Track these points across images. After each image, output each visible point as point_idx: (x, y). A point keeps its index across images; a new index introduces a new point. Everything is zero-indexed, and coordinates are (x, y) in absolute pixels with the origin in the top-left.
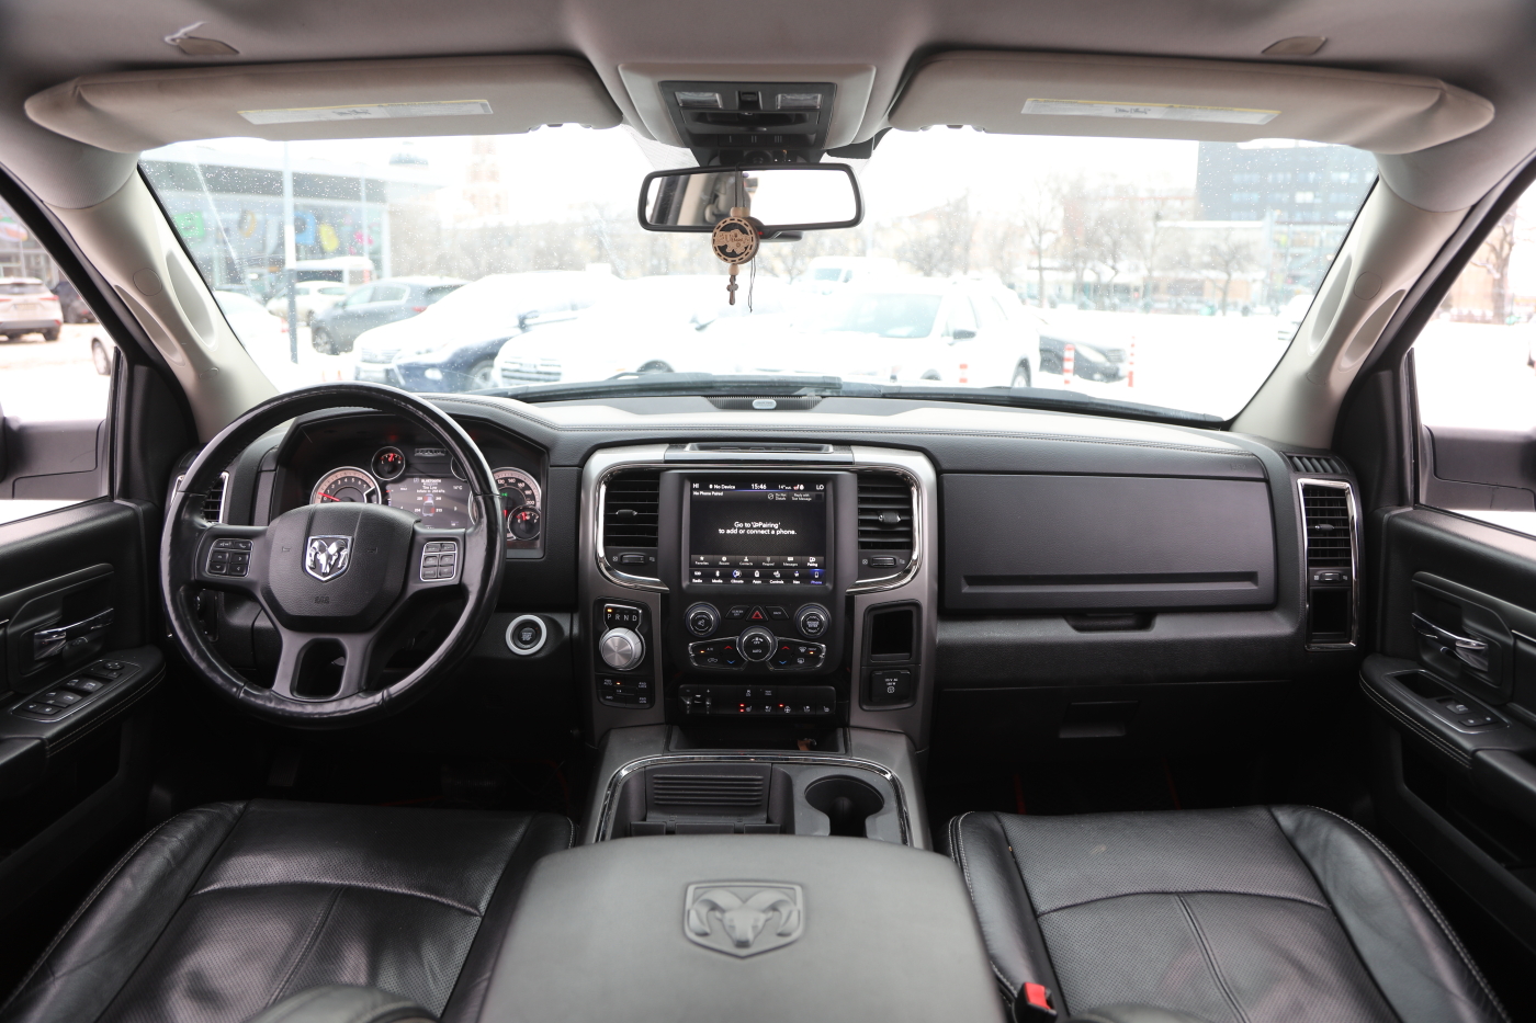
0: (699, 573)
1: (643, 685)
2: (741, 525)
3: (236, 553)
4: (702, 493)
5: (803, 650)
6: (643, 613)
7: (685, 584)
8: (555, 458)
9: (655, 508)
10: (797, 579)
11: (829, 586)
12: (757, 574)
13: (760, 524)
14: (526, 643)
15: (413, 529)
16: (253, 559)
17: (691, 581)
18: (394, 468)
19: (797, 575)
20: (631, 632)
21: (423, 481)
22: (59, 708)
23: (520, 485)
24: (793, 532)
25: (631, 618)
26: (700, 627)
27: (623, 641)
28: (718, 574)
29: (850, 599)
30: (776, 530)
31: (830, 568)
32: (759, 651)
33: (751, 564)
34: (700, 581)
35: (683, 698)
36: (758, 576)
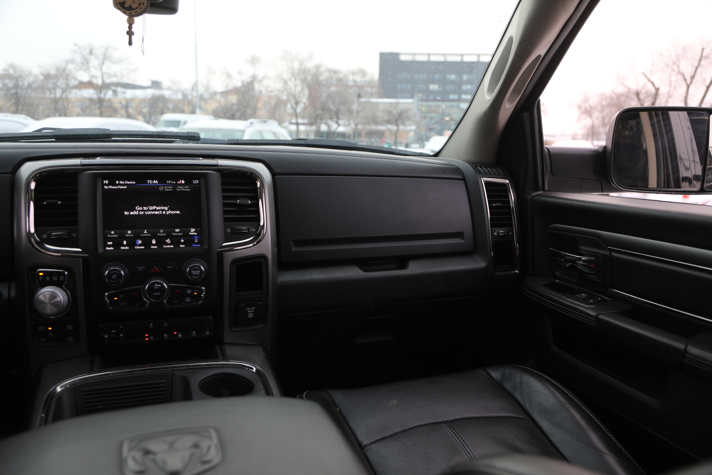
0: (111, 243)
1: (70, 327)
2: (141, 208)
4: (110, 187)
5: (190, 292)
6: (68, 273)
7: (100, 250)
9: (75, 199)
10: (182, 244)
11: (205, 246)
12: (154, 242)
13: (154, 207)
17: (105, 249)
19: (182, 241)
20: (58, 289)
24: (178, 212)
25: (58, 278)
26: (113, 279)
27: (53, 296)
28: (125, 243)
29: (220, 256)
30: (166, 211)
31: (205, 234)
32: (158, 294)
33: (150, 235)
34: (111, 248)
35: (102, 334)
36: (155, 243)
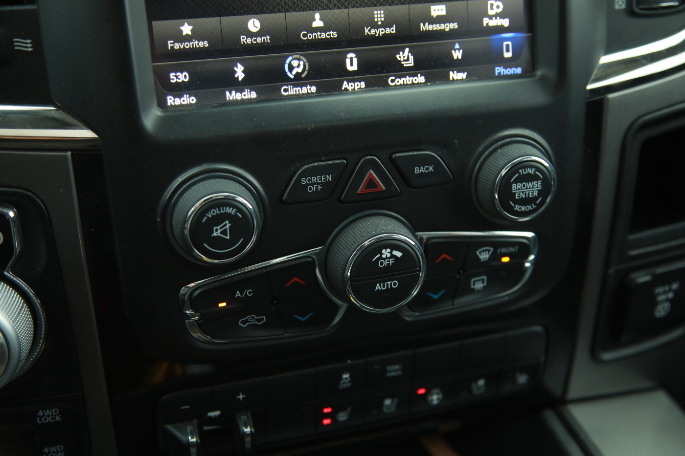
0: (183, 77)
1: (49, 415)
5: (484, 256)
6: (19, 214)
7: (151, 118)
10: (458, 66)
11: (547, 74)
12: (352, 63)
17: (162, 104)
19: (457, 55)
26: (219, 242)
28: (240, 72)
31: (548, 23)
32: (393, 284)
33: (334, 35)
34: (188, 100)
35: (170, 427)
36: (355, 67)
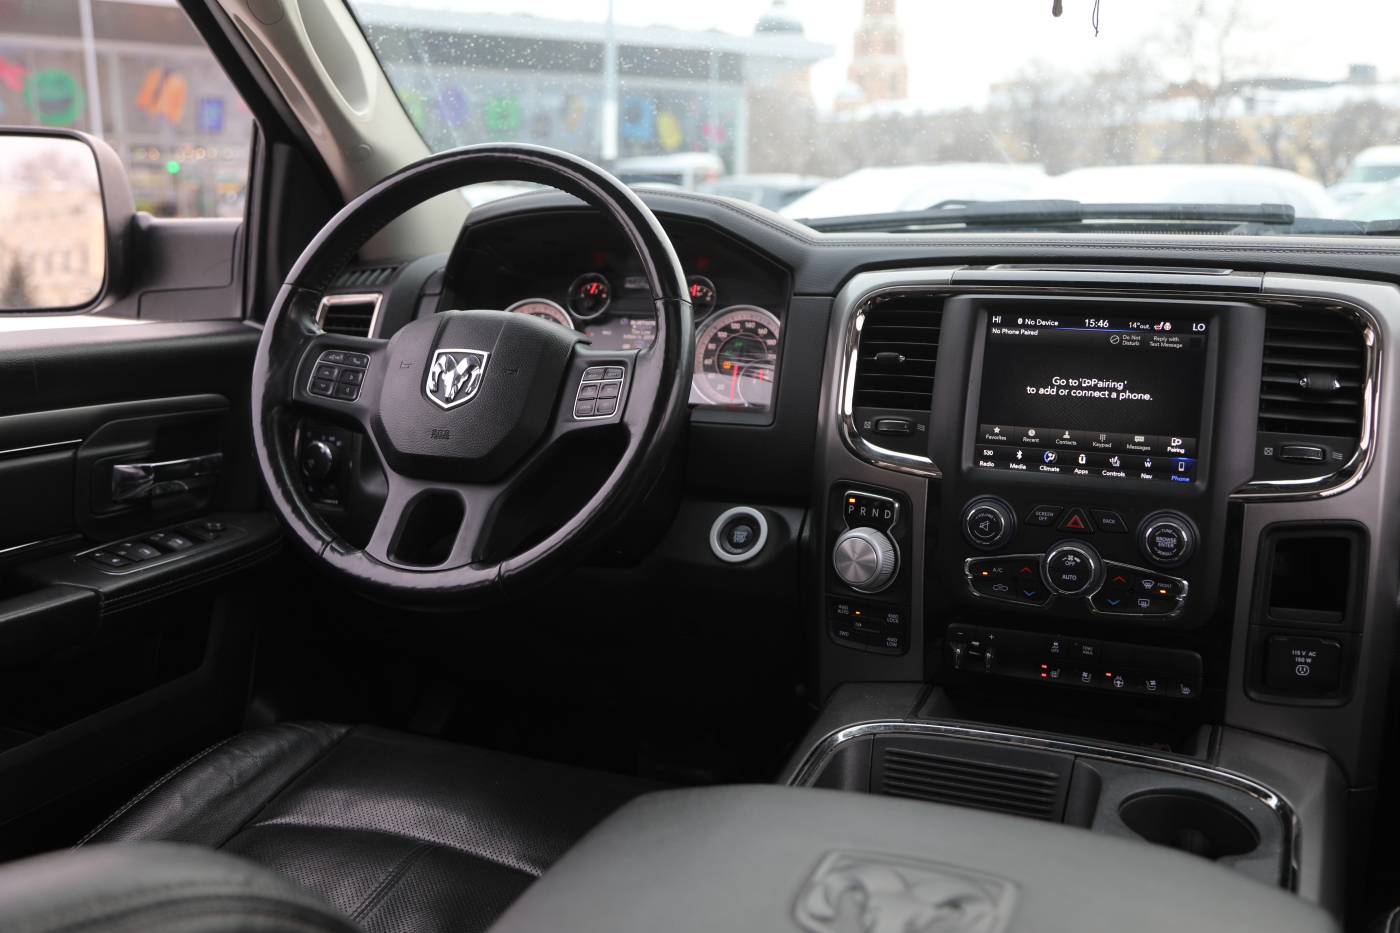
0: (990, 453)
1: (893, 618)
2: (1063, 382)
3: (346, 370)
4: (1005, 330)
5: (1148, 586)
6: (900, 507)
7: (966, 465)
8: (802, 283)
9: (933, 353)
10: (1147, 471)
11: (1201, 485)
12: (1082, 460)
13: (1093, 382)
14: (737, 546)
15: (573, 348)
16: (367, 381)
17: (976, 463)
18: (597, 301)
19: (1148, 465)
20: (879, 535)
21: (633, 322)
22: (130, 561)
23: (762, 332)
24: (1147, 397)
25: (881, 514)
26: (982, 531)
27: (869, 547)
28: (1019, 455)
29: (1236, 511)
30: (1118, 392)
31: (1208, 456)
32: (1074, 577)
33: (1075, 443)
34: (990, 464)
35: (951, 644)
36: (1084, 462)
